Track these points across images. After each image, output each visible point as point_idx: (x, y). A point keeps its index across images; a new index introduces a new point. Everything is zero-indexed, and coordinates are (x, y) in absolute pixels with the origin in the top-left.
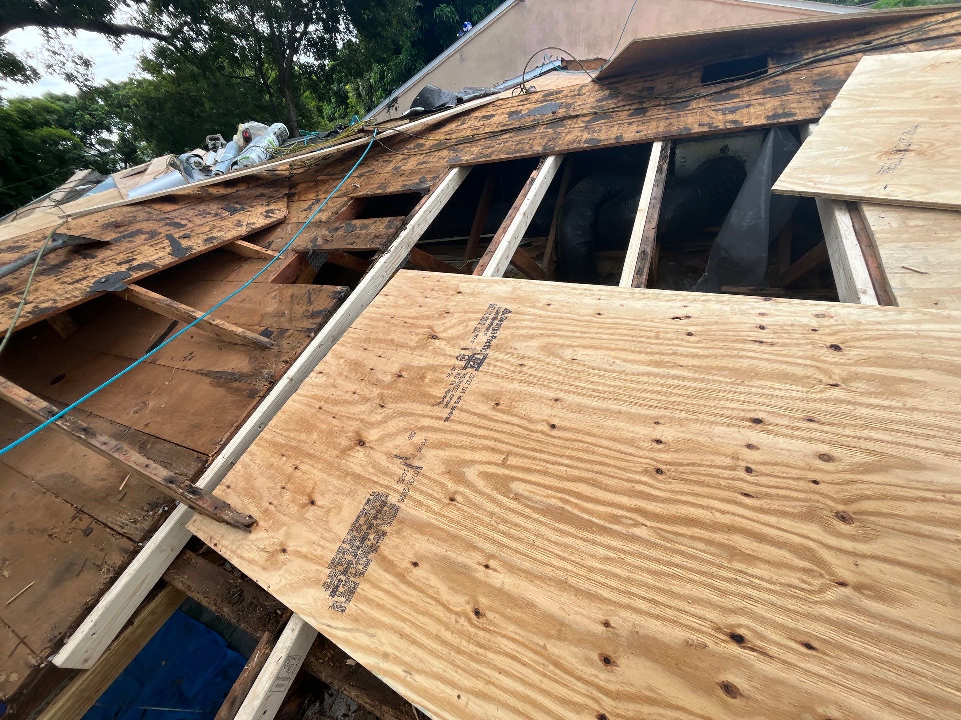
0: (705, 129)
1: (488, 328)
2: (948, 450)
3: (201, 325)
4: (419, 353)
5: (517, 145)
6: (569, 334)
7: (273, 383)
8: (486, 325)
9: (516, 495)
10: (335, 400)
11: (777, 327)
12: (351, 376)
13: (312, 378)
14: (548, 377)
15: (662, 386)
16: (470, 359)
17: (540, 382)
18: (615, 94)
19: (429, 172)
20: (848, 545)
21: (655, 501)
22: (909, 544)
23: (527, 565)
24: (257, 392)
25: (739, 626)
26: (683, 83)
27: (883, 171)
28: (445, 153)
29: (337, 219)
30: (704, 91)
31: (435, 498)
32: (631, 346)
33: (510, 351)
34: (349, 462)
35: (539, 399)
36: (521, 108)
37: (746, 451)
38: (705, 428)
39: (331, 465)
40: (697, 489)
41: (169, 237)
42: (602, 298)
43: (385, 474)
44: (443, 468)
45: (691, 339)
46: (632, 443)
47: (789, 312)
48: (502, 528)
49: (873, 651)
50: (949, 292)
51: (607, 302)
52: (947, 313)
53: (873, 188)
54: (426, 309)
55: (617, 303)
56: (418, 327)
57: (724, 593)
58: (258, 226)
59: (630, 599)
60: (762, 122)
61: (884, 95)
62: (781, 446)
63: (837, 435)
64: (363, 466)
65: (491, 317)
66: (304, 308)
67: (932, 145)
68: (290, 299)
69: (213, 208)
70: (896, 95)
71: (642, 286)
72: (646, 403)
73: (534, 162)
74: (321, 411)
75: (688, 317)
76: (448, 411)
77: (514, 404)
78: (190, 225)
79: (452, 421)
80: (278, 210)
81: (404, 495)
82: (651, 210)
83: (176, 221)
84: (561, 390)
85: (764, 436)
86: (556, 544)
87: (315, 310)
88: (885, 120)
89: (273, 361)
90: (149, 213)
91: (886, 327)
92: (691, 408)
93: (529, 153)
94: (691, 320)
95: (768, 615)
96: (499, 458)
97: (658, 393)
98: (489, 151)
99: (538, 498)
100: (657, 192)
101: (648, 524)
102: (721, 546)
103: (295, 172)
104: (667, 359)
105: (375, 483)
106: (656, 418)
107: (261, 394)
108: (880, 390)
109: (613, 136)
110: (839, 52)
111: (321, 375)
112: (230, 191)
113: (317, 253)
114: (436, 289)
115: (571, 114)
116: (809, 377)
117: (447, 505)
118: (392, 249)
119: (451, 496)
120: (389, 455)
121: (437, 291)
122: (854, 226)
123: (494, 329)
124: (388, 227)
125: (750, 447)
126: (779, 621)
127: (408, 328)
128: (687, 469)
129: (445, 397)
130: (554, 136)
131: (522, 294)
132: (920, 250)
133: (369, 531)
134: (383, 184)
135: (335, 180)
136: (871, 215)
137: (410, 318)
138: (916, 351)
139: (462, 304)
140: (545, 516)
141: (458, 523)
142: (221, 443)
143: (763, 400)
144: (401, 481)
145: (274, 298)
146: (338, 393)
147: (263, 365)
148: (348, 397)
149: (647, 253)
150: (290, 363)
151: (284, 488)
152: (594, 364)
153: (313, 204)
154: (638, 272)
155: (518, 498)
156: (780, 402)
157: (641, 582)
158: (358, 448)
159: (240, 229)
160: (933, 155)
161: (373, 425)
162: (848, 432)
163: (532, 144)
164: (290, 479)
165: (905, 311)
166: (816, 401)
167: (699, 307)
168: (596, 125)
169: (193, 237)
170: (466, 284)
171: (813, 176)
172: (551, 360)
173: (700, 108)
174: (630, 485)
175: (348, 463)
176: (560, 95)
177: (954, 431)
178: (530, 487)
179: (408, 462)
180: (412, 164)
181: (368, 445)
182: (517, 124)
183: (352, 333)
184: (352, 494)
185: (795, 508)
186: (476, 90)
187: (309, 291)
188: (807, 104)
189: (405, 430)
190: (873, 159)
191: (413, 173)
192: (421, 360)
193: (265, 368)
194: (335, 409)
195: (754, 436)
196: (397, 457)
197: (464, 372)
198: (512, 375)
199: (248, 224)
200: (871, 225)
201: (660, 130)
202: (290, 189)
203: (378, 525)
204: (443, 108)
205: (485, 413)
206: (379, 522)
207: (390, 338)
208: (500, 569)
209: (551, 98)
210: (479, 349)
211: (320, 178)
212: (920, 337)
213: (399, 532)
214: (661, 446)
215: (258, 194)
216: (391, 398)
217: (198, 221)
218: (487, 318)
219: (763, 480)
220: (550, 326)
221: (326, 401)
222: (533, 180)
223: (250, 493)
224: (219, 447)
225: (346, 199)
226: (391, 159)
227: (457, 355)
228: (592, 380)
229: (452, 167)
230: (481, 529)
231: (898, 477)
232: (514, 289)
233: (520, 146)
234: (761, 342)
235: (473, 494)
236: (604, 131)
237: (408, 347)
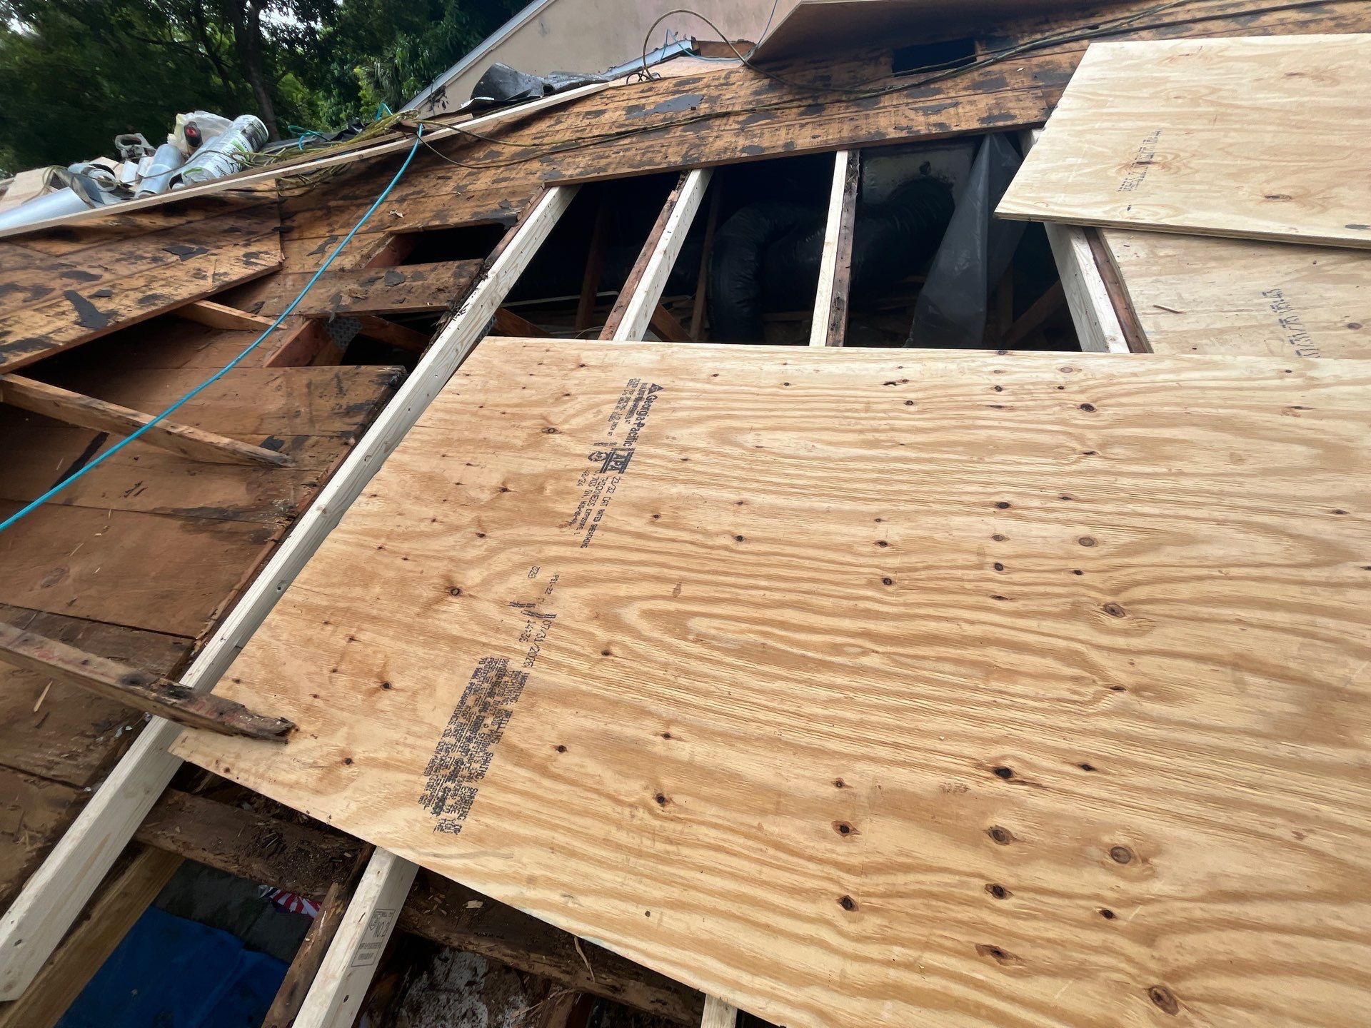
0: (903, 134)
1: (631, 412)
2: (1220, 518)
3: (149, 436)
4: (531, 454)
5: (644, 154)
6: (749, 413)
7: (293, 518)
8: (627, 408)
9: (698, 635)
10: (404, 534)
11: (1017, 387)
12: (425, 496)
13: (361, 505)
14: (725, 473)
15: (880, 471)
16: (609, 457)
17: (714, 481)
18: (776, 85)
19: (513, 193)
20: (1121, 642)
21: (885, 619)
22: (1189, 631)
23: (724, 725)
24: (269, 533)
25: (1004, 757)
26: (868, 71)
27: (1126, 187)
28: (535, 165)
29: (370, 266)
30: (898, 84)
31: (578, 655)
32: (835, 423)
33: (666, 441)
34: (439, 620)
35: (716, 503)
36: (643, 101)
37: (994, 543)
38: (940, 520)
39: (409, 628)
40: (937, 598)
41: (71, 296)
42: (789, 362)
43: (497, 630)
44: (587, 611)
45: (912, 408)
46: (848, 548)
47: (1029, 367)
48: (683, 681)
49: (1158, 760)
50: (1207, 333)
51: (797, 367)
52: (1208, 357)
53: (1114, 210)
54: (533, 392)
55: (810, 367)
56: (523, 417)
57: (982, 721)
58: (235, 278)
59: (867, 746)
60: (976, 125)
61: (1118, 93)
62: (1034, 533)
63: (1098, 513)
64: (462, 624)
65: (633, 397)
66: (333, 402)
67: (1177, 156)
68: (305, 390)
69: (148, 249)
70: (1132, 94)
71: (841, 344)
72: (861, 495)
73: (672, 179)
74: (382, 552)
75: (905, 381)
76: (584, 533)
77: (681, 513)
78: (107, 276)
79: (593, 545)
80: (267, 253)
81: (532, 657)
82: (842, 244)
83: (80, 268)
84: (745, 489)
85: (1012, 522)
86: (760, 692)
87: (352, 404)
88: (1122, 125)
89: (290, 484)
90: (26, 256)
91: (1142, 379)
92: (920, 496)
93: (664, 166)
94: (909, 384)
95: (1036, 739)
96: (668, 589)
97: (875, 481)
98: (603, 162)
99: (729, 636)
100: (847, 219)
101: (880, 649)
102: (974, 664)
103: (287, 194)
104: (883, 436)
105: (484, 644)
106: (877, 514)
107: (276, 537)
108: (1142, 455)
109: (780, 143)
110: (1061, 37)
111: (374, 499)
112: (174, 222)
113: (342, 318)
114: (545, 362)
115: (719, 110)
116: (1058, 446)
117: (598, 662)
118: (468, 308)
119: (604, 648)
120: (501, 603)
121: (546, 365)
122: (1095, 259)
123: (639, 414)
124: (457, 275)
125: (997, 538)
126: (1049, 743)
127: (508, 420)
128: (924, 574)
129: (577, 514)
130: (697, 141)
131: (675, 363)
132: (1172, 284)
133: (483, 714)
134: (442, 211)
135: (359, 206)
136: (1114, 243)
137: (508, 406)
138: (1177, 404)
139: (587, 381)
140: (740, 657)
141: (619, 684)
142: (215, 617)
143: (1008, 479)
144: (524, 637)
145: (279, 388)
146: (406, 523)
147: (274, 493)
148: (425, 527)
149: (842, 301)
150: (319, 486)
151: (334, 671)
152: (788, 451)
153: (326, 244)
154: (833, 327)
155: (700, 639)
156: (1028, 480)
157: (878, 723)
158: (450, 598)
159: (202, 282)
160: (1179, 168)
161: (472, 563)
162: (1110, 508)
163: (668, 153)
164: (343, 656)
165: (1161, 359)
166: (1070, 474)
167: (918, 367)
168: (755, 127)
169: (117, 295)
170: (590, 353)
171: (1043, 194)
172: (727, 449)
173: (895, 106)
174: (852, 603)
175: (437, 622)
176: (700, 84)
177: (1225, 495)
178: (716, 623)
179: (532, 609)
180: (483, 182)
181: (465, 593)
182: (640, 124)
183: (419, 433)
184: (449, 666)
185: (1056, 606)
186: (571, 76)
187: (337, 376)
188: (1028, 103)
189: (523, 565)
190: (1112, 173)
191: (488, 194)
192: (533, 465)
193: (278, 497)
194: (405, 547)
195: (1001, 524)
196: (514, 604)
197: (602, 476)
198: (674, 474)
199: (215, 274)
200: (1115, 255)
201: (845, 134)
202: (282, 220)
203: (496, 703)
204: (524, 98)
205: (641, 530)
206: (497, 698)
207: (481, 437)
208: (685, 736)
209: (687, 87)
210: (620, 442)
211: (333, 203)
212: (1180, 388)
213: (530, 708)
214: (886, 549)
215: (226, 227)
216: (494, 522)
217: (123, 269)
218: (628, 399)
219: (1016, 577)
220: (721, 404)
221: (389, 536)
222: (673, 204)
223: (277, 684)
224: (211, 623)
225: (381, 235)
226: (449, 174)
227: (588, 453)
228: (787, 472)
229: (549, 186)
230: (653, 687)
231: (1170, 555)
232: (662, 356)
233: (649, 155)
234: (1000, 407)
235: (636, 641)
236: (767, 136)
237: (511, 448)
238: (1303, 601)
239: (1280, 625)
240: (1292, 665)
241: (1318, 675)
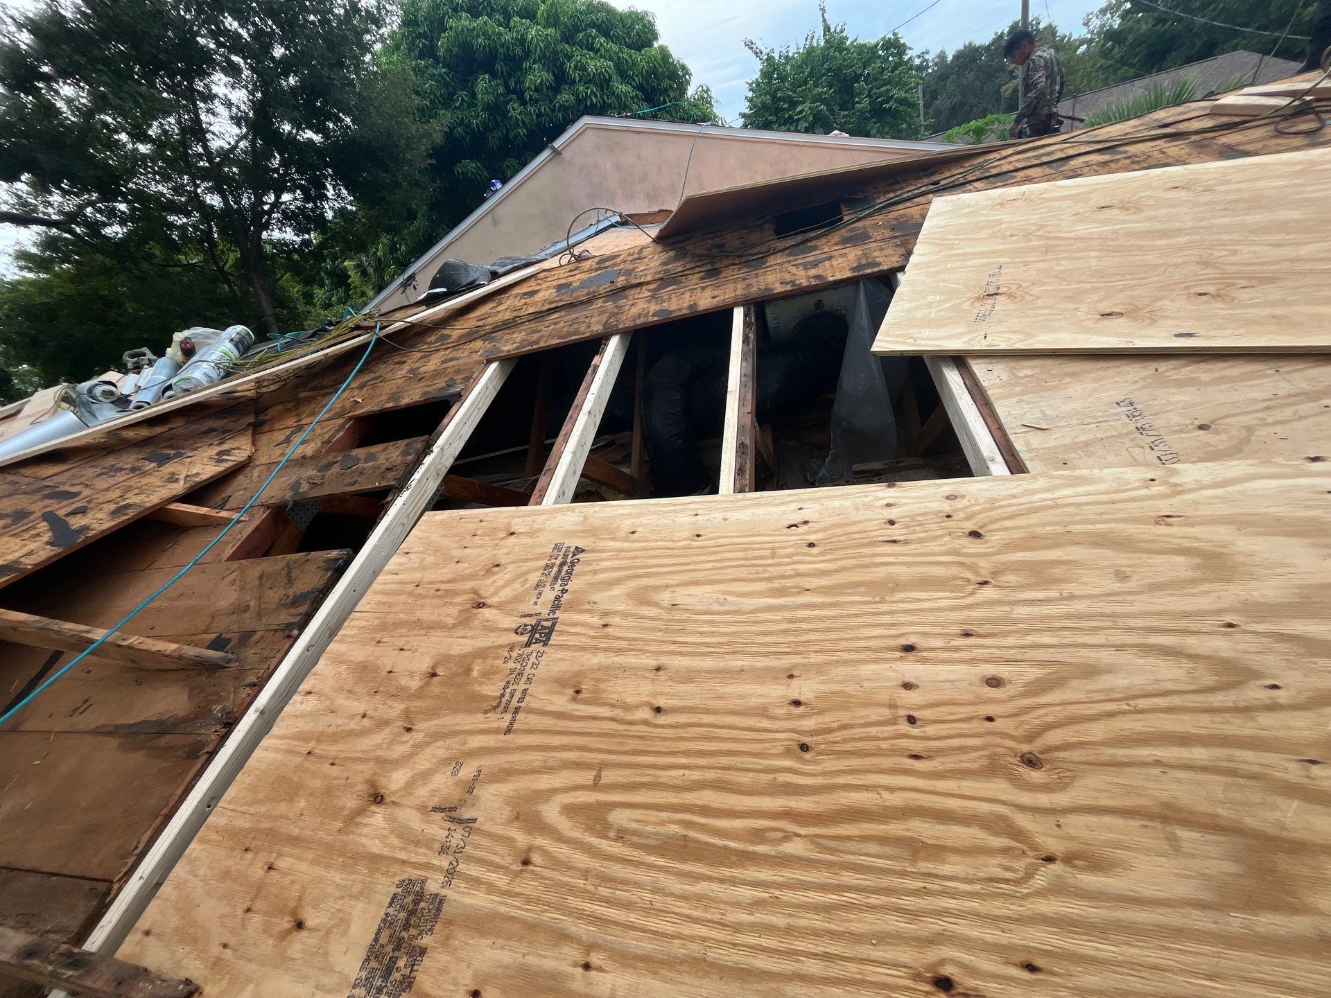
0: (789, 288)
1: (556, 579)
2: (1118, 643)
3: (104, 649)
4: (460, 632)
5: (570, 326)
6: (665, 569)
7: (230, 724)
8: (552, 574)
9: (619, 831)
10: (334, 734)
11: (908, 519)
12: (359, 689)
13: (297, 704)
14: (642, 636)
15: (790, 621)
16: (534, 629)
17: (633, 647)
18: (681, 255)
19: (458, 371)
20: (1044, 799)
21: (805, 794)
22: (1110, 779)
23: (646, 946)
24: (202, 745)
25: (942, 962)
26: (755, 237)
27: (980, 318)
28: (479, 344)
29: (329, 451)
30: (781, 245)
31: (497, 867)
32: (743, 573)
33: (588, 607)
34: (360, 835)
35: (635, 671)
36: (571, 279)
37: (904, 693)
38: (849, 670)
39: (329, 847)
40: (855, 762)
41: (50, 517)
42: (700, 512)
43: (417, 843)
44: (507, 812)
45: (814, 550)
46: (763, 712)
47: (917, 497)
48: (604, 891)
49: (1104, 949)
50: (1074, 447)
51: (707, 517)
52: (1077, 473)
53: (973, 339)
54: (466, 565)
55: (718, 516)
56: (455, 593)
57: (914, 915)
58: (204, 477)
59: (797, 961)
60: (848, 274)
61: (962, 237)
62: (941, 677)
63: (999, 648)
64: (383, 838)
65: (558, 562)
66: (281, 592)
67: (1020, 286)
68: (257, 582)
69: (128, 460)
70: (973, 236)
71: (747, 489)
72: (773, 650)
73: (595, 345)
74: (311, 758)
75: (806, 522)
76: (508, 717)
77: (602, 686)
78: (86, 492)
79: (517, 731)
80: (238, 448)
81: (451, 873)
82: (743, 391)
83: (62, 488)
84: (661, 652)
85: (919, 666)
86: (684, 898)
87: (298, 593)
88: (969, 263)
89: (231, 685)
90: (14, 483)
91: (1021, 500)
92: (829, 645)
93: (587, 335)
94: (809, 525)
95: (974, 933)
96: (587, 777)
97: (785, 632)
98: (536, 336)
99: (650, 829)
100: (746, 367)
101: (803, 831)
102: (899, 841)
103: (264, 390)
104: (789, 583)
105: (404, 862)
106: (789, 669)
107: (209, 748)
108: (1032, 580)
109: (686, 305)
110: (910, 194)
111: (309, 697)
112: (158, 430)
113: (300, 504)
114: (479, 533)
115: (634, 281)
116: (955, 578)
117: (517, 874)
118: (413, 484)
119: (524, 856)
120: (424, 810)
121: (480, 536)
122: (965, 383)
123: (563, 579)
124: (404, 453)
125: (907, 686)
126: (988, 938)
127: (441, 597)
128: (838, 736)
129: (503, 695)
130: (616, 310)
131: (597, 523)
132: (1034, 402)
133: (396, 954)
134: (394, 394)
135: (324, 396)
136: (978, 367)
137: (443, 582)
138: (1057, 524)
139: (516, 549)
140: (663, 856)
141: (538, 901)
142: (137, 851)
143: (910, 618)
144: (444, 850)
145: (233, 582)
146: (338, 722)
147: (215, 698)
148: (353, 725)
149: (746, 445)
150: (259, 686)
151: (248, 910)
152: (700, 607)
153: (292, 433)
154: (740, 471)
155: (622, 835)
156: (929, 618)
157: (807, 928)
158: (373, 808)
159: (174, 486)
160: (1023, 298)
161: (396, 763)
162: (1011, 641)
163: (590, 322)
164: (259, 890)
165: (1035, 478)
166: (969, 607)
167: (817, 506)
168: (664, 293)
169: (92, 509)
170: (520, 520)
171: (910, 331)
172: (645, 611)
173: (779, 264)
174: (771, 776)
175: (358, 839)
176: (618, 260)
177: (1117, 616)
178: (637, 814)
179: (454, 814)
180: (434, 363)
181: (388, 799)
182: (568, 299)
183: (358, 620)
184: (366, 893)
185: (973, 761)
186: (514, 260)
187: (288, 565)
188: (890, 251)
189: (446, 761)
190: (966, 306)
191: (437, 374)
192: (462, 644)
193: (215, 702)
194: (333, 749)
195: (910, 669)
196: (436, 809)
197: (527, 650)
198: (595, 643)
199: (187, 476)
200: (981, 380)
201: (739, 292)
202: (257, 414)
203: (412, 938)
204: (473, 286)
205: (562, 709)
206: (413, 932)
207: (414, 618)
208: (607, 965)
209: (607, 264)
210: (545, 612)
211: (303, 395)
212: (1057, 506)
213: (445, 942)
214: (801, 709)
215: (205, 429)
216: (421, 713)
217: (101, 483)
218: (554, 564)
219: (930, 730)
220: (638, 562)
221: (320, 737)
222: (596, 368)
223: (190, 934)
224: (131, 860)
225: (341, 421)
226: (405, 359)
227: (514, 626)
228: (701, 629)
229: (489, 362)
230: (573, 902)
231: (1076, 690)
232: (585, 518)
233: (575, 326)
234: (895, 542)
235: (556, 844)
236: (674, 299)
237: (442, 627)
238: (1216, 732)
239: (1199, 763)
240: (1221, 811)
241: (1250, 822)
